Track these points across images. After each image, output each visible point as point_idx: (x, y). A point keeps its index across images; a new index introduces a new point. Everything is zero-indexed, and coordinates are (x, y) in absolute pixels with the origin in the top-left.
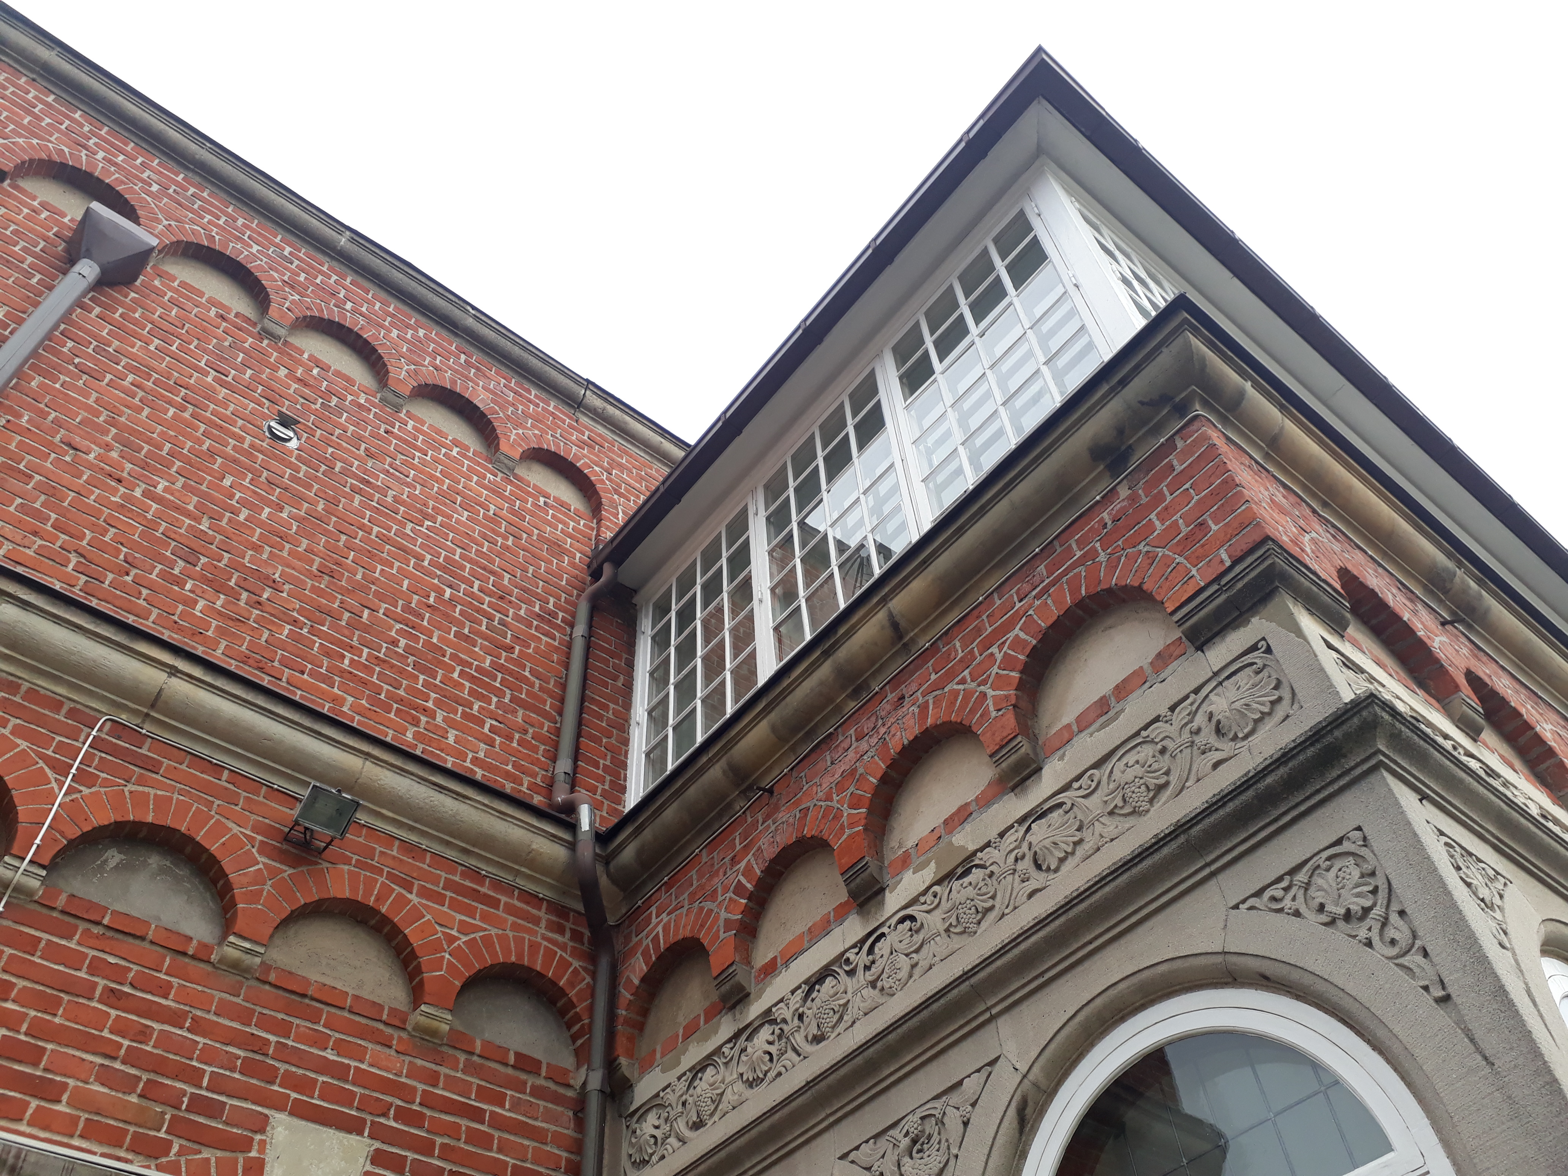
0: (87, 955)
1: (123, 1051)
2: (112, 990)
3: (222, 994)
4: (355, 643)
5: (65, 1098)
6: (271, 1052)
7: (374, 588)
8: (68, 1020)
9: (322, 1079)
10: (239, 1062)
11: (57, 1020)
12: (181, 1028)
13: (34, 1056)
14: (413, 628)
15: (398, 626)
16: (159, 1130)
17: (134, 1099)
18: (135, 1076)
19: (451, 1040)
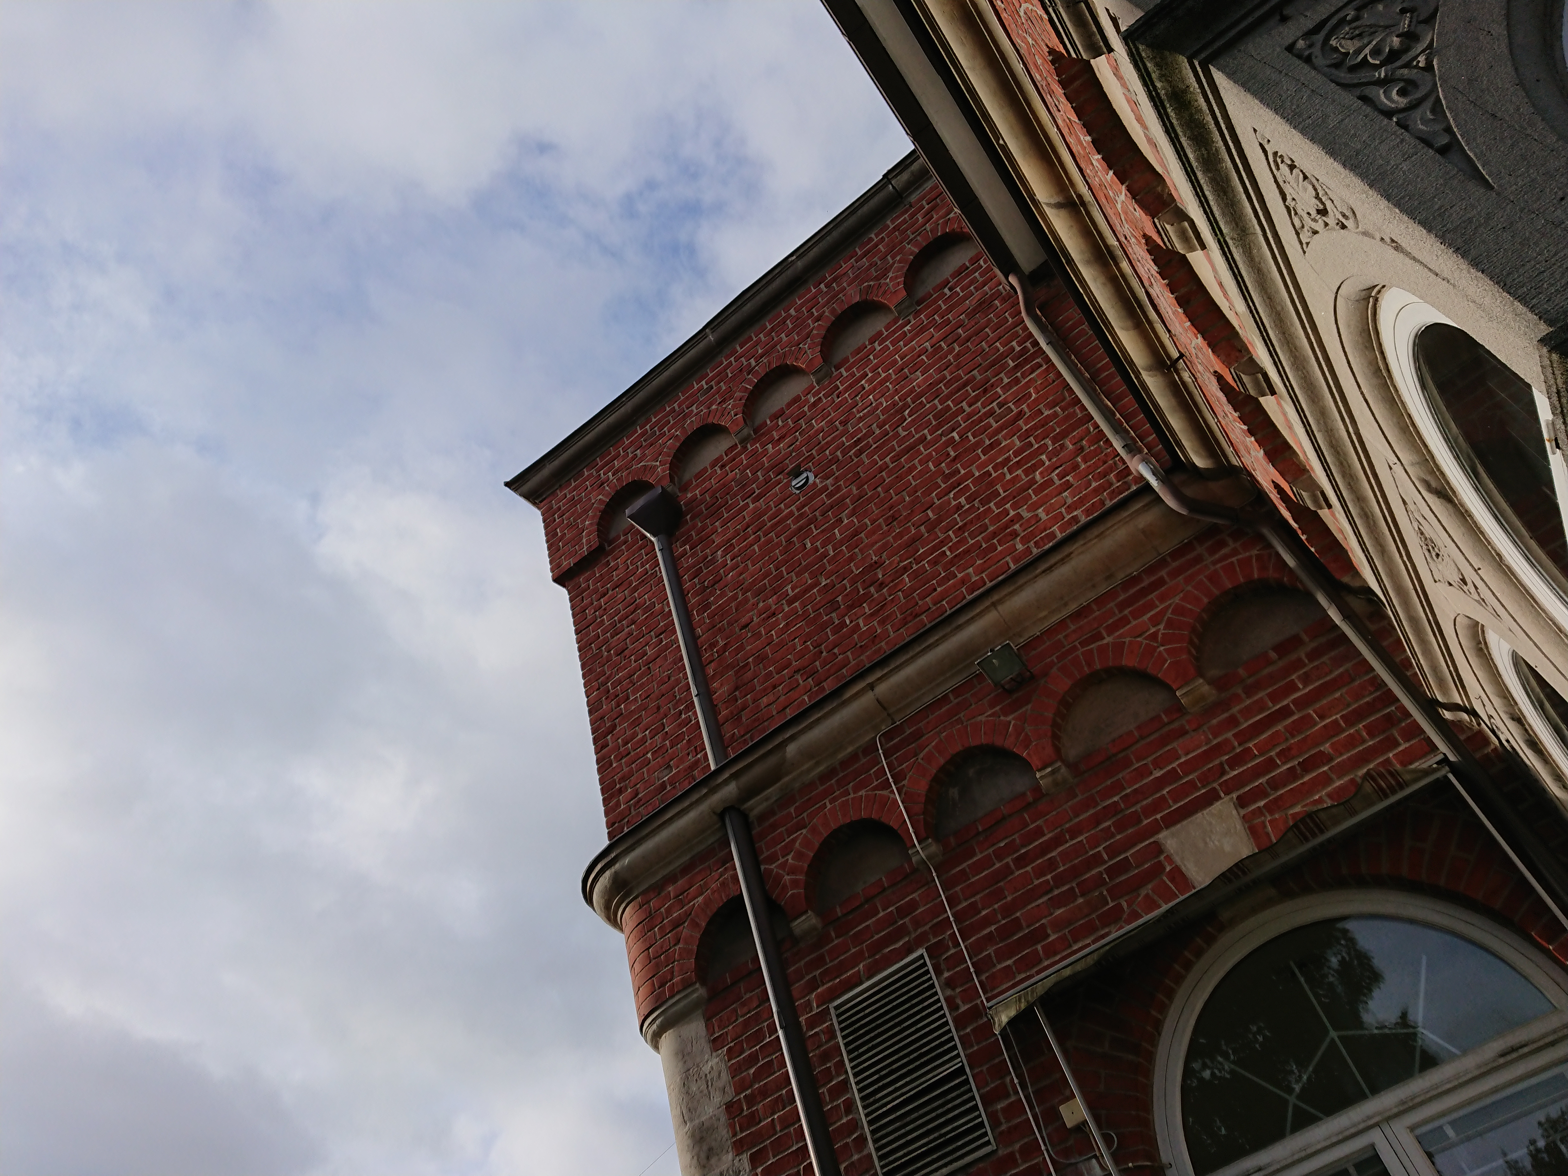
0: (990, 854)
1: (1051, 882)
2: (1017, 858)
3: (1069, 804)
4: (942, 536)
5: (1049, 931)
6: (1122, 806)
7: (919, 493)
8: (1013, 893)
9: (1165, 792)
10: (1112, 829)
11: (1009, 898)
12: (1067, 842)
13: (1016, 925)
14: (959, 485)
15: (951, 495)
16: (1108, 903)
17: (1081, 900)
18: (1068, 889)
19: (1220, 689)
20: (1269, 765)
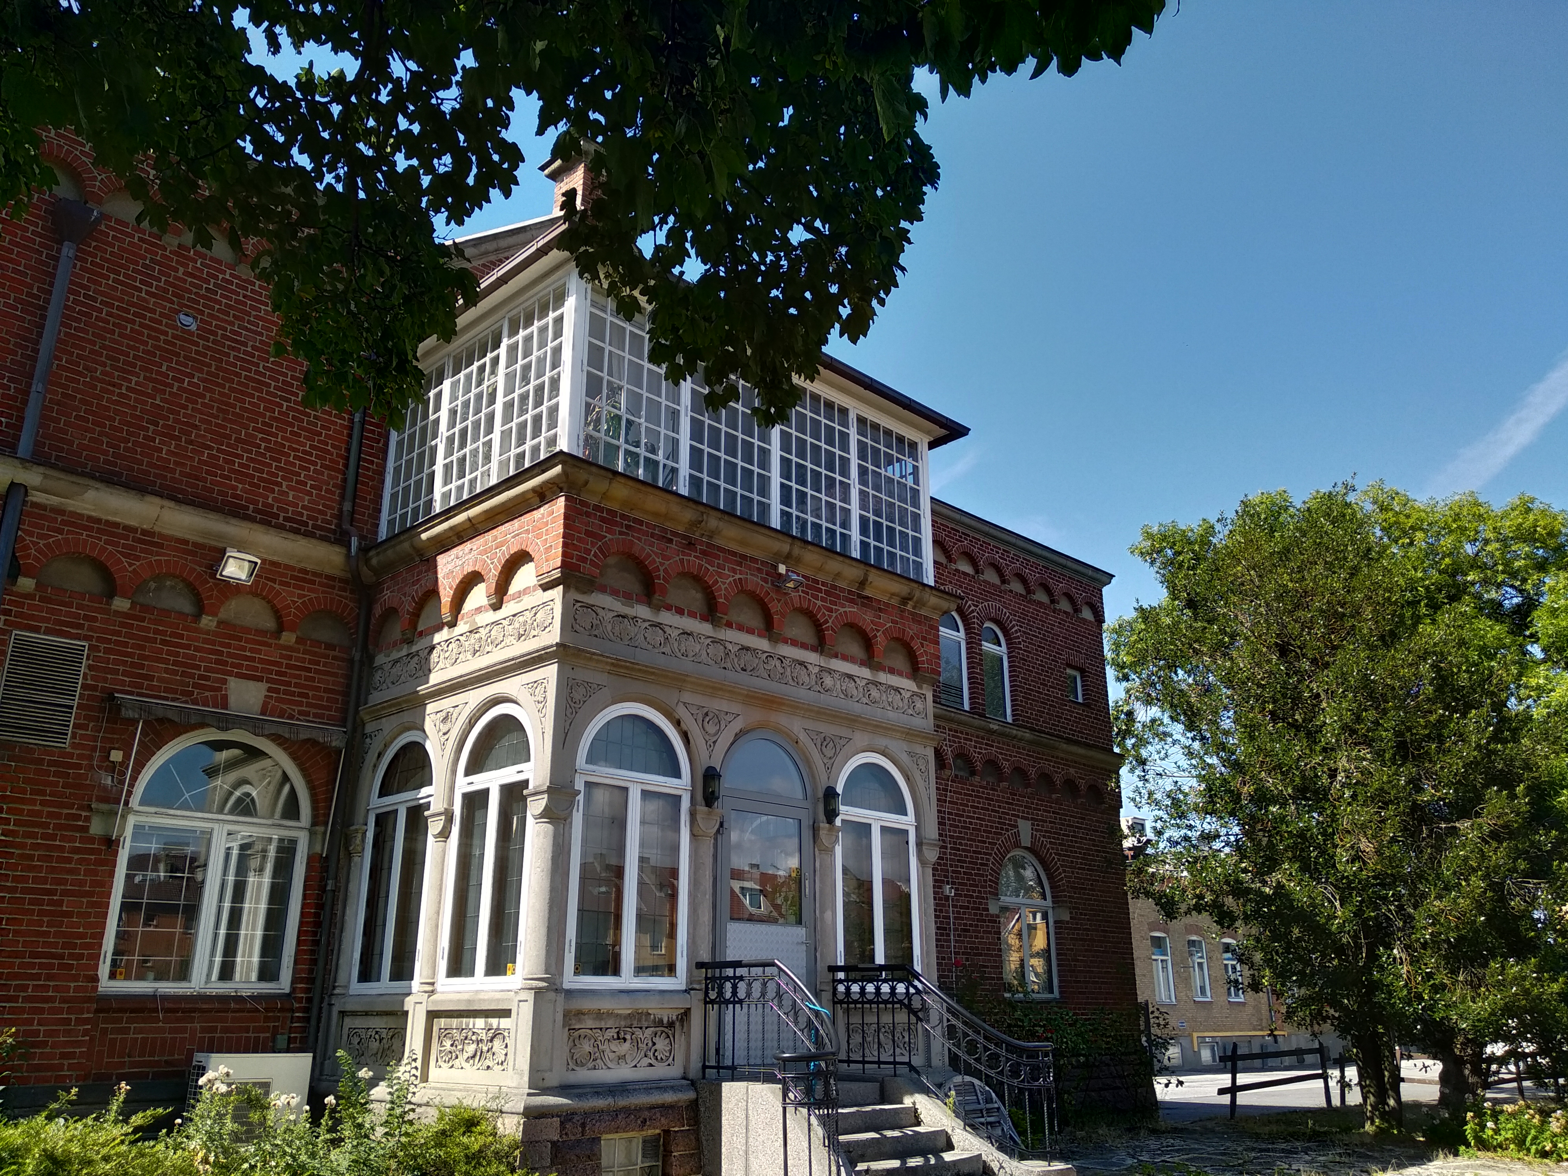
0: (152, 627)
1: (171, 661)
2: (163, 639)
5: (155, 680)
6: (225, 655)
7: (246, 414)
8: (151, 652)
9: (245, 663)
10: (214, 660)
11: (147, 653)
12: (191, 650)
13: (141, 666)
14: (268, 435)
15: (260, 435)
16: (189, 687)
17: (179, 678)
18: (175, 669)
19: (296, 642)
20: (288, 684)
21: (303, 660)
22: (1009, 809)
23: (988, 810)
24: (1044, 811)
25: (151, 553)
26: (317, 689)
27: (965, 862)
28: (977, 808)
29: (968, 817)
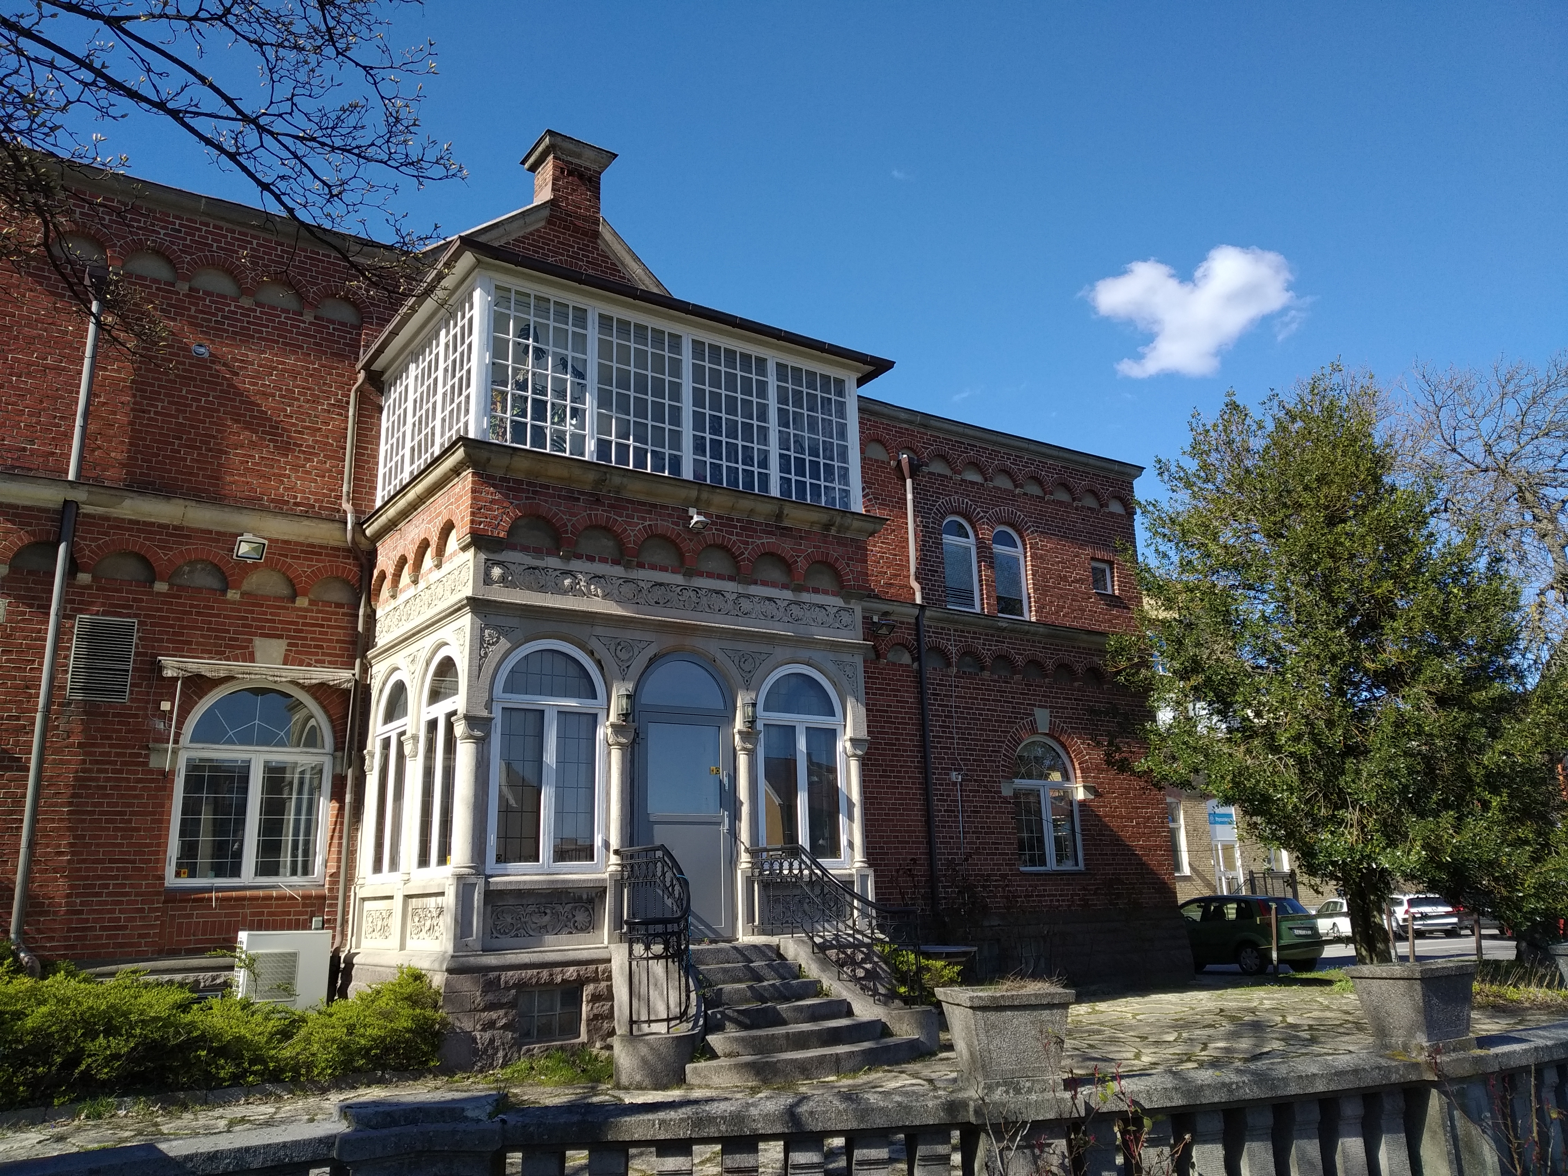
0: (187, 603)
1: (205, 628)
3: (231, 606)
5: (193, 644)
6: (250, 619)
8: (188, 623)
9: (267, 625)
10: (241, 625)
11: (185, 624)
19: (310, 604)
20: (305, 639)
21: (317, 619)
22: (1024, 699)
23: (1000, 701)
24: (1065, 698)
25: (182, 544)
26: (331, 641)
27: (975, 750)
28: (988, 700)
29: (977, 709)
